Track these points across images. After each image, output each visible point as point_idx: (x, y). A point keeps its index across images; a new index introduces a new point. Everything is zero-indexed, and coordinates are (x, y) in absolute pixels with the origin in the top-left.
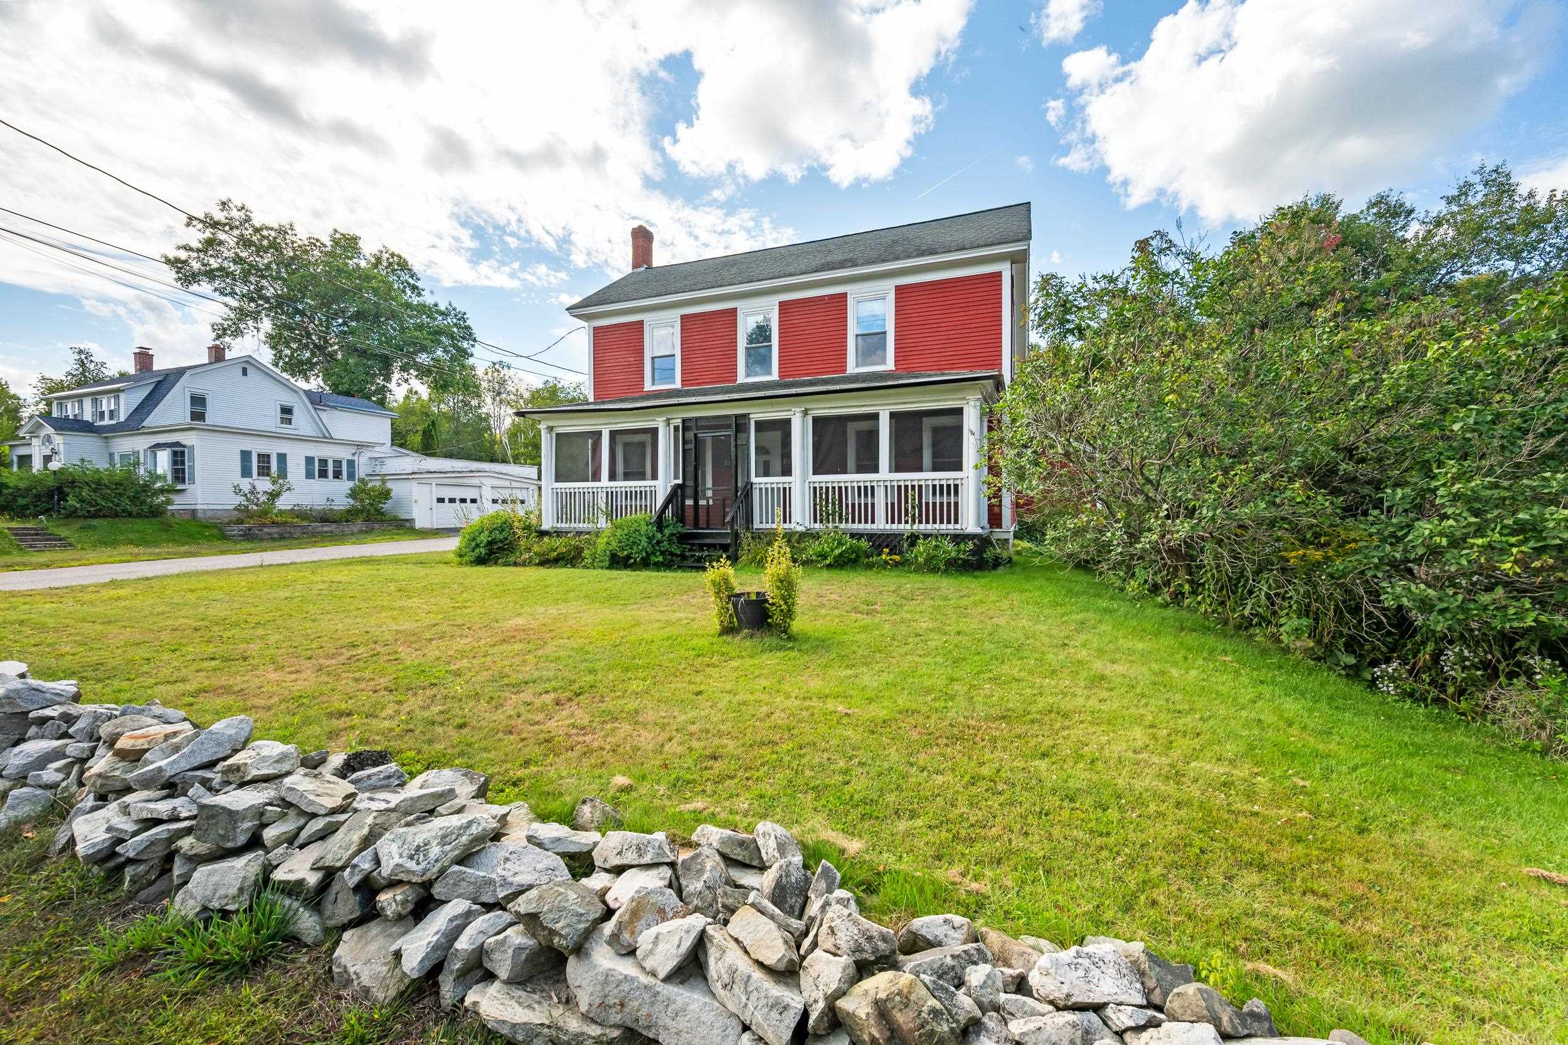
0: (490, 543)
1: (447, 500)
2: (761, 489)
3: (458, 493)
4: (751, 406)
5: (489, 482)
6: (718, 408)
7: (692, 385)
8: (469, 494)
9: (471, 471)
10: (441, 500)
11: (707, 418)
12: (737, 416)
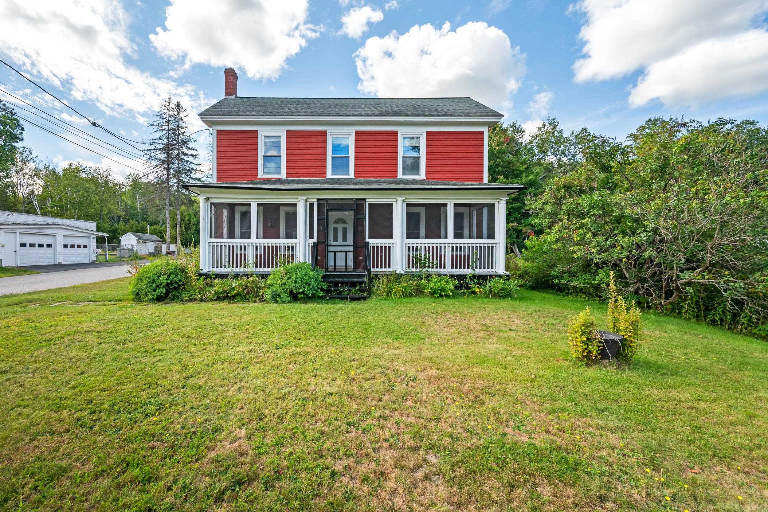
0: (168, 284)
1: (28, 245)
2: (374, 247)
3: (37, 240)
4: (368, 194)
5: (60, 233)
6: (341, 194)
7: (294, 176)
8: (45, 241)
9: (48, 224)
10: (23, 245)
11: (336, 199)
12: (357, 200)
